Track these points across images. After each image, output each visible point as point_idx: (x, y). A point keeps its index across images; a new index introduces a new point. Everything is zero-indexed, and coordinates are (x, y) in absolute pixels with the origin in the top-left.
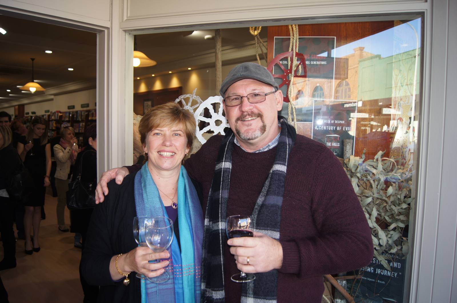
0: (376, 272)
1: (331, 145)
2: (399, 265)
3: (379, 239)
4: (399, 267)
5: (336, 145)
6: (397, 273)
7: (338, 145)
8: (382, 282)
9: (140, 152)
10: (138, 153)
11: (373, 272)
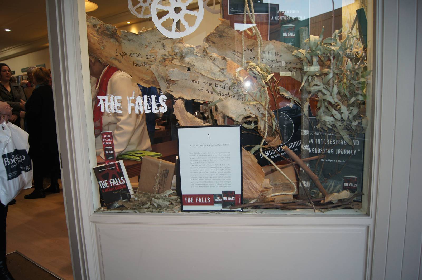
0: (336, 153)
1: (288, 35)
2: (358, 142)
3: (341, 113)
4: (358, 144)
5: (292, 35)
6: (356, 150)
7: (294, 34)
8: (342, 161)
9: (96, 56)
10: (94, 58)
11: (333, 153)
